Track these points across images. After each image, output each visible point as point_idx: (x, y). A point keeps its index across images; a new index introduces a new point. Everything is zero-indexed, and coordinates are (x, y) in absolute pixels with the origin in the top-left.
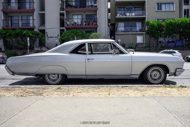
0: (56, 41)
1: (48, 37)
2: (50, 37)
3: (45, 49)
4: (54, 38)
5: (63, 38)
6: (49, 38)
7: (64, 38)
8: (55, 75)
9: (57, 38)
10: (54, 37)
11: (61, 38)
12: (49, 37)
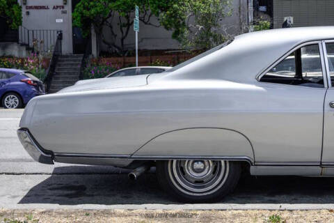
0: (57, 21)
1: (27, 8)
2: (36, 8)
3: (20, 51)
4: (51, 12)
5: (86, 13)
6: (30, 11)
7: (93, 11)
8: (203, 162)
9: (59, 11)
10: (51, 7)
11: (81, 13)
12: (31, 8)
